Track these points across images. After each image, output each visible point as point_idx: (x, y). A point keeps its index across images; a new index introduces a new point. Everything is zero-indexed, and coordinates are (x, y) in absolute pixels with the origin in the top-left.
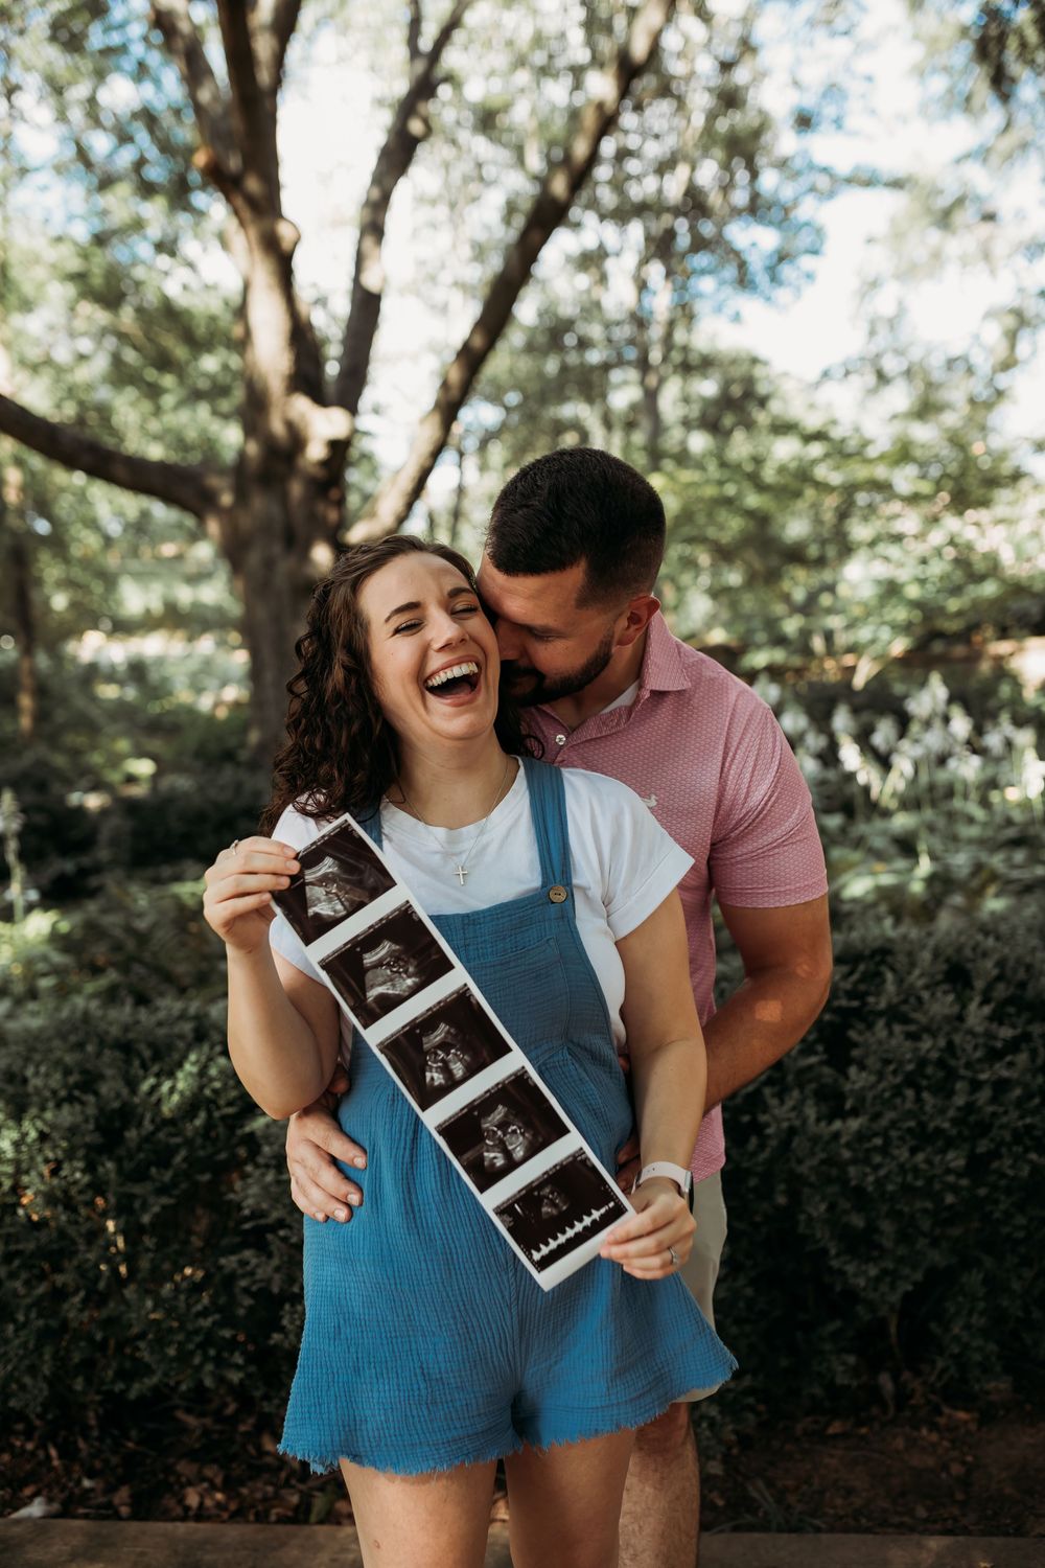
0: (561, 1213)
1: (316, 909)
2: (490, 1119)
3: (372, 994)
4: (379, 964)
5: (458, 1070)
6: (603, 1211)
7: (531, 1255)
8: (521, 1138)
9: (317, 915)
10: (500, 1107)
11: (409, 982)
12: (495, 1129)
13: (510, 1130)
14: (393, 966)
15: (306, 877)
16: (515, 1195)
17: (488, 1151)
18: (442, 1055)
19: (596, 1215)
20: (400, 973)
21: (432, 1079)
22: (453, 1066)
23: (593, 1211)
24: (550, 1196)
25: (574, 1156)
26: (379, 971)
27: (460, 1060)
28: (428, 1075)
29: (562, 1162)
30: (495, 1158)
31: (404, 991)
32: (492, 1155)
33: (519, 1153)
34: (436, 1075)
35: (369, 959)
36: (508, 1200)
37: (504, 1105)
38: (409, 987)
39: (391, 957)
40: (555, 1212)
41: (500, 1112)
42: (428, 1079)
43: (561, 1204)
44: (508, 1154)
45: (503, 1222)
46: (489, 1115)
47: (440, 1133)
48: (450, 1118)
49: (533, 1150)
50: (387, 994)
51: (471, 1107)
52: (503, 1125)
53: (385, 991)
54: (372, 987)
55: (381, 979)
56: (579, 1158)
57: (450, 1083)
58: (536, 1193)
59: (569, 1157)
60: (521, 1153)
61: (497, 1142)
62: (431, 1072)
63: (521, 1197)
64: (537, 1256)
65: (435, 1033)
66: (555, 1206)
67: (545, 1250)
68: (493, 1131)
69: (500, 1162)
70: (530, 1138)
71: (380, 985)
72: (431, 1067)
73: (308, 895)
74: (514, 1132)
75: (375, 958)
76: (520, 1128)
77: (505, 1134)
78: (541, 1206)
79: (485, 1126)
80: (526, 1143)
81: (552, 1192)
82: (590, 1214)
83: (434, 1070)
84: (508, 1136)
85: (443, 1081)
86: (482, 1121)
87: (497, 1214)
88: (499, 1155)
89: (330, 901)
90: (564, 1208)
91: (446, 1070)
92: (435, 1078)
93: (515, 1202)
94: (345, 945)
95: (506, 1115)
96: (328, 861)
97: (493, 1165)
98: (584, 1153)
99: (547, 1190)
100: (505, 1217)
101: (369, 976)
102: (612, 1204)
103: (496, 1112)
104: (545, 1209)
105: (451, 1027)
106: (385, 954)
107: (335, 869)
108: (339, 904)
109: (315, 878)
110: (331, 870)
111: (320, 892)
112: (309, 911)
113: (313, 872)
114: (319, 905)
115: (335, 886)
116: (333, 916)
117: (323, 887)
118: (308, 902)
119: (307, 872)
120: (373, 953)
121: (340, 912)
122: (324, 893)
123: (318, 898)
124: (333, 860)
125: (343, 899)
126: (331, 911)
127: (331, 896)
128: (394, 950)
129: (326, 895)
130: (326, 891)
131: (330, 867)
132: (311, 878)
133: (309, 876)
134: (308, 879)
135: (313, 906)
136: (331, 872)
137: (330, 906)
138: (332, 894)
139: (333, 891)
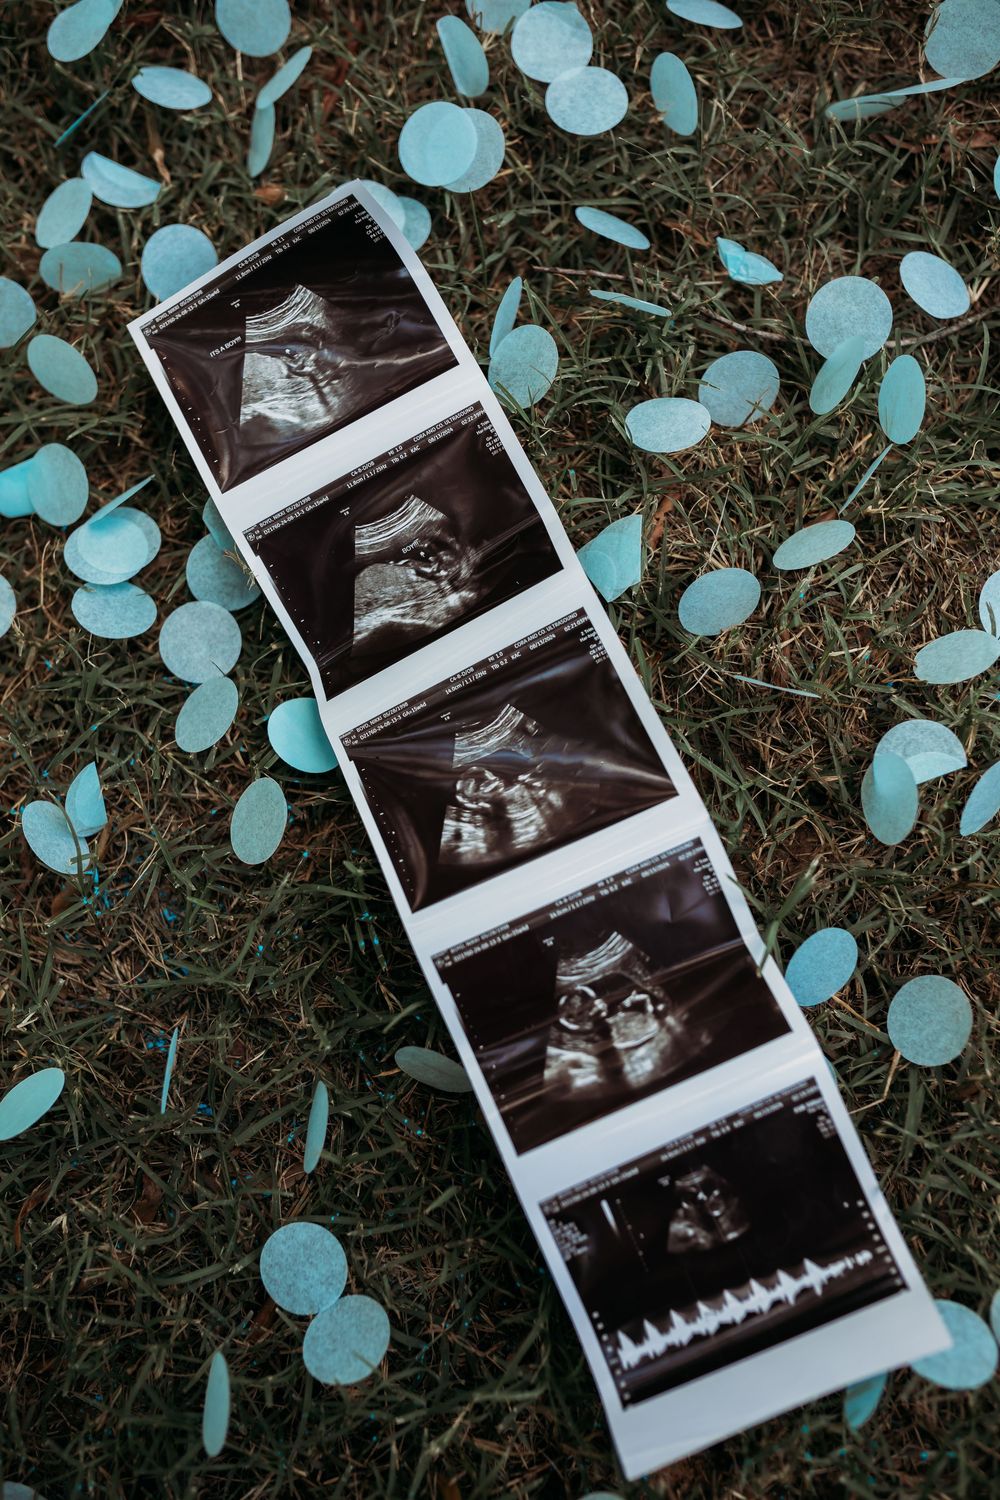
0: (720, 1247)
1: (260, 408)
2: (582, 963)
3: (367, 624)
4: (393, 553)
5: (527, 825)
6: (836, 1269)
7: (617, 1345)
8: (653, 1026)
9: (260, 421)
10: (616, 937)
11: (454, 600)
12: (591, 993)
13: (627, 1002)
14: (426, 562)
15: (249, 332)
16: (608, 1177)
17: (560, 1044)
18: (494, 782)
19: (815, 1276)
20: (438, 580)
21: (458, 836)
22: (513, 812)
23: (809, 1264)
24: (701, 1196)
25: (787, 1100)
26: (390, 570)
27: (538, 802)
28: (450, 825)
29: (754, 1109)
30: (576, 1064)
31: (436, 620)
32: (569, 1056)
33: (640, 1066)
34: (467, 829)
35: (369, 538)
36: (589, 1185)
37: (627, 935)
38: (449, 610)
39: (423, 539)
40: (704, 1240)
41: (613, 951)
42: (446, 836)
43: (725, 1224)
44: (610, 1061)
45: (561, 1241)
46: (582, 955)
47: (445, 975)
48: (481, 940)
49: (681, 1065)
50: (400, 625)
51: (540, 923)
52: (612, 986)
53: (398, 620)
54: (370, 606)
55: (391, 590)
56: (800, 1109)
57: (497, 855)
58: (665, 1181)
59: (774, 1100)
60: (648, 1066)
61: (588, 1026)
62: (458, 820)
63: (623, 1184)
64: (630, 1354)
65: (489, 729)
66: (707, 1223)
67: (656, 1342)
68: (584, 995)
69: (586, 1076)
70: (679, 1029)
71: (387, 604)
72: (461, 807)
73: (247, 372)
74: (639, 1007)
75: (384, 537)
76: (655, 1001)
77: (612, 1010)
78: (672, 1217)
79: (564, 979)
80: (665, 1040)
81: (707, 1187)
82: (796, 1272)
83: (466, 816)
84: (621, 1015)
85: (482, 847)
86: (563, 964)
87: (548, 1217)
88: (584, 1057)
89: (296, 390)
90: (732, 1236)
91: (497, 819)
92: (465, 836)
93: (600, 1196)
94: (315, 496)
95: (625, 963)
96: (302, 295)
97: (564, 1081)
98: (817, 1095)
99: (697, 1179)
100: (570, 1231)
101: (366, 579)
102: (864, 1257)
103: (603, 949)
104: (679, 1227)
105: (529, 715)
106: (409, 530)
107: (317, 318)
108: (316, 399)
109: (269, 335)
110: (307, 319)
111: (275, 368)
112: (244, 410)
113: (265, 322)
114: (268, 398)
115: (313, 357)
116: (297, 425)
117: (284, 358)
118: (245, 389)
119: (251, 320)
120: (381, 524)
121: (315, 418)
122: (285, 372)
123: (268, 382)
124: (314, 296)
125: (326, 390)
126: (294, 415)
127: (300, 379)
128: (430, 523)
129: (288, 377)
130: (290, 368)
131: (305, 312)
132: (259, 336)
133: (256, 330)
134: (252, 337)
135: (255, 400)
136: (307, 324)
137: (294, 402)
138: (302, 375)
139: (307, 369)
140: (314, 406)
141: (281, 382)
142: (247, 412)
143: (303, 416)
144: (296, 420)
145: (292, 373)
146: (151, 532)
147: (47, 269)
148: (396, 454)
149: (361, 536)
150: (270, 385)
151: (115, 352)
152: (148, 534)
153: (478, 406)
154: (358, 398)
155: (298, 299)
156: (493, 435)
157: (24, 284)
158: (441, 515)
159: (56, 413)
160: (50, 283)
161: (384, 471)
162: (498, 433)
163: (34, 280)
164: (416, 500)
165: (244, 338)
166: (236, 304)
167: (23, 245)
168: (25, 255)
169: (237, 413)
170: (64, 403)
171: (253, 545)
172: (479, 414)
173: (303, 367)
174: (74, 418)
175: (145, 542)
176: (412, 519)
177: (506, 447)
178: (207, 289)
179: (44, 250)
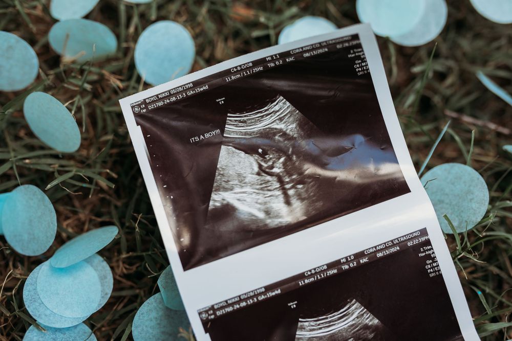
94: (269, 288)
106: (346, 330)
107: (290, 127)
108: (281, 198)
109: (246, 134)
110: (281, 126)
111: (247, 164)
112: (214, 196)
113: (244, 122)
114: (237, 190)
115: (282, 160)
116: (261, 220)
117: (256, 157)
118: (218, 178)
119: (231, 118)
120: (323, 320)
121: (277, 216)
122: (256, 169)
123: (239, 175)
124: (292, 108)
125: (291, 192)
126: (259, 210)
127: (269, 178)
128: (366, 327)
129: (258, 174)
130: (260, 166)
131: (281, 119)
132: (236, 133)
133: (235, 128)
134: (230, 132)
135: (226, 190)
136: (280, 130)
137: (261, 198)
138: (271, 174)
139: (276, 170)
140: (278, 204)
141: (252, 178)
142: (217, 199)
143: (267, 213)
144: (261, 215)
145: (262, 171)
146: (105, 277)
147: (55, 36)
148: (347, 262)
149: (302, 328)
150: (241, 179)
151: (98, 112)
152: (102, 278)
153: (424, 232)
154: (319, 204)
155: (277, 108)
156: (434, 259)
157: (32, 42)
158: (376, 321)
159: (39, 157)
160: (56, 46)
161: (334, 275)
162: (438, 259)
163: (42, 41)
164: (358, 305)
165: (223, 131)
166: (221, 101)
167: (38, 12)
168: (38, 20)
169: (207, 198)
170: (50, 149)
171: (205, 323)
172: (423, 239)
173: (272, 167)
174: (56, 165)
175: (99, 287)
176: (350, 321)
177: (443, 272)
178: (196, 84)
179: (56, 21)
